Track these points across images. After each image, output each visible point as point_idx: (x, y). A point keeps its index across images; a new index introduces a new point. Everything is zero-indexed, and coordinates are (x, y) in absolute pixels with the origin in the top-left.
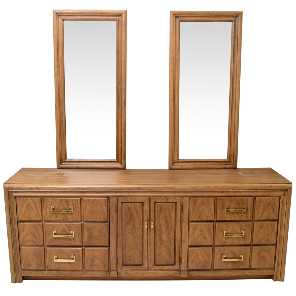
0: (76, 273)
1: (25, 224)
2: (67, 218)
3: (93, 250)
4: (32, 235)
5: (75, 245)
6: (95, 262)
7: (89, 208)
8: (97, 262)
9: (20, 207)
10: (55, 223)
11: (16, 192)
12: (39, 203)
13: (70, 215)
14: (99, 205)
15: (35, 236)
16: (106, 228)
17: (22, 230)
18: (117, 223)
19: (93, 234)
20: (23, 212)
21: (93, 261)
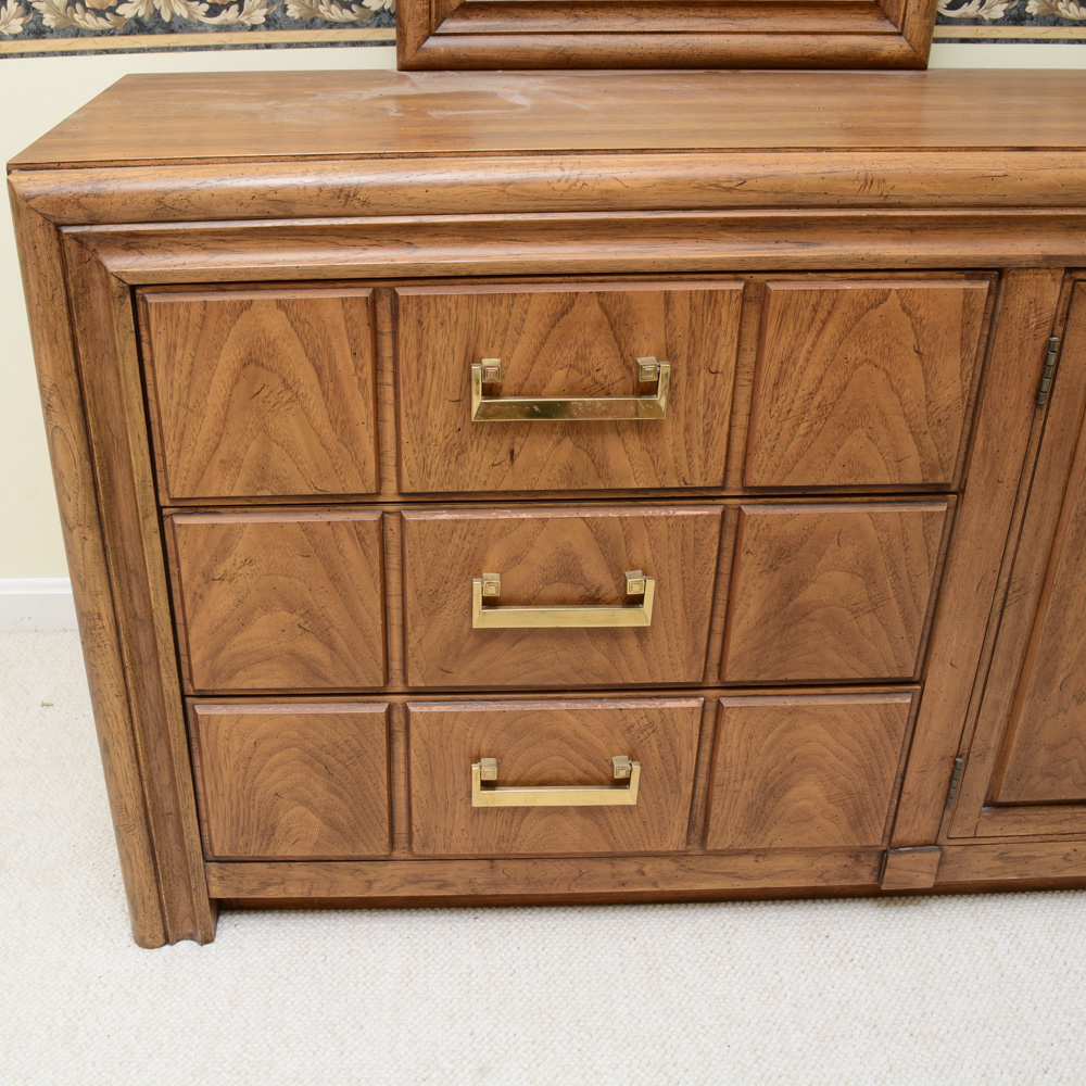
0: (629, 868)
1: (231, 528)
2: (600, 467)
3: (793, 711)
4: (292, 610)
5: (647, 679)
6: (791, 794)
7: (813, 372)
8: (808, 793)
10: (493, 515)
13: (634, 443)
14: (911, 341)
15: (312, 622)
16: (927, 539)
17: (199, 578)
18: (1021, 500)
19: (808, 594)
20: (208, 422)
21: (772, 791)
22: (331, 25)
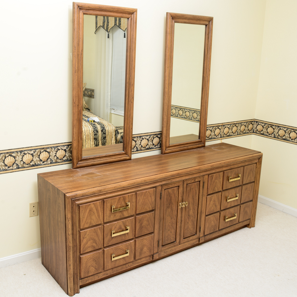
0: (127, 265)
1: (87, 231)
2: (123, 215)
3: (142, 239)
4: (92, 240)
5: (128, 239)
6: (143, 250)
7: (141, 200)
8: (145, 249)
9: (83, 214)
10: (113, 223)
11: (78, 200)
12: (100, 206)
13: (126, 212)
14: (149, 195)
15: (95, 241)
16: (153, 216)
17: (83, 238)
18: (160, 210)
19: (143, 225)
20: (85, 219)
21: (142, 250)
22: (59, 162)
